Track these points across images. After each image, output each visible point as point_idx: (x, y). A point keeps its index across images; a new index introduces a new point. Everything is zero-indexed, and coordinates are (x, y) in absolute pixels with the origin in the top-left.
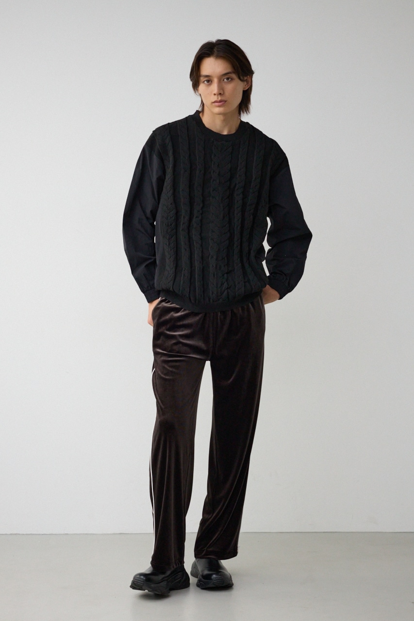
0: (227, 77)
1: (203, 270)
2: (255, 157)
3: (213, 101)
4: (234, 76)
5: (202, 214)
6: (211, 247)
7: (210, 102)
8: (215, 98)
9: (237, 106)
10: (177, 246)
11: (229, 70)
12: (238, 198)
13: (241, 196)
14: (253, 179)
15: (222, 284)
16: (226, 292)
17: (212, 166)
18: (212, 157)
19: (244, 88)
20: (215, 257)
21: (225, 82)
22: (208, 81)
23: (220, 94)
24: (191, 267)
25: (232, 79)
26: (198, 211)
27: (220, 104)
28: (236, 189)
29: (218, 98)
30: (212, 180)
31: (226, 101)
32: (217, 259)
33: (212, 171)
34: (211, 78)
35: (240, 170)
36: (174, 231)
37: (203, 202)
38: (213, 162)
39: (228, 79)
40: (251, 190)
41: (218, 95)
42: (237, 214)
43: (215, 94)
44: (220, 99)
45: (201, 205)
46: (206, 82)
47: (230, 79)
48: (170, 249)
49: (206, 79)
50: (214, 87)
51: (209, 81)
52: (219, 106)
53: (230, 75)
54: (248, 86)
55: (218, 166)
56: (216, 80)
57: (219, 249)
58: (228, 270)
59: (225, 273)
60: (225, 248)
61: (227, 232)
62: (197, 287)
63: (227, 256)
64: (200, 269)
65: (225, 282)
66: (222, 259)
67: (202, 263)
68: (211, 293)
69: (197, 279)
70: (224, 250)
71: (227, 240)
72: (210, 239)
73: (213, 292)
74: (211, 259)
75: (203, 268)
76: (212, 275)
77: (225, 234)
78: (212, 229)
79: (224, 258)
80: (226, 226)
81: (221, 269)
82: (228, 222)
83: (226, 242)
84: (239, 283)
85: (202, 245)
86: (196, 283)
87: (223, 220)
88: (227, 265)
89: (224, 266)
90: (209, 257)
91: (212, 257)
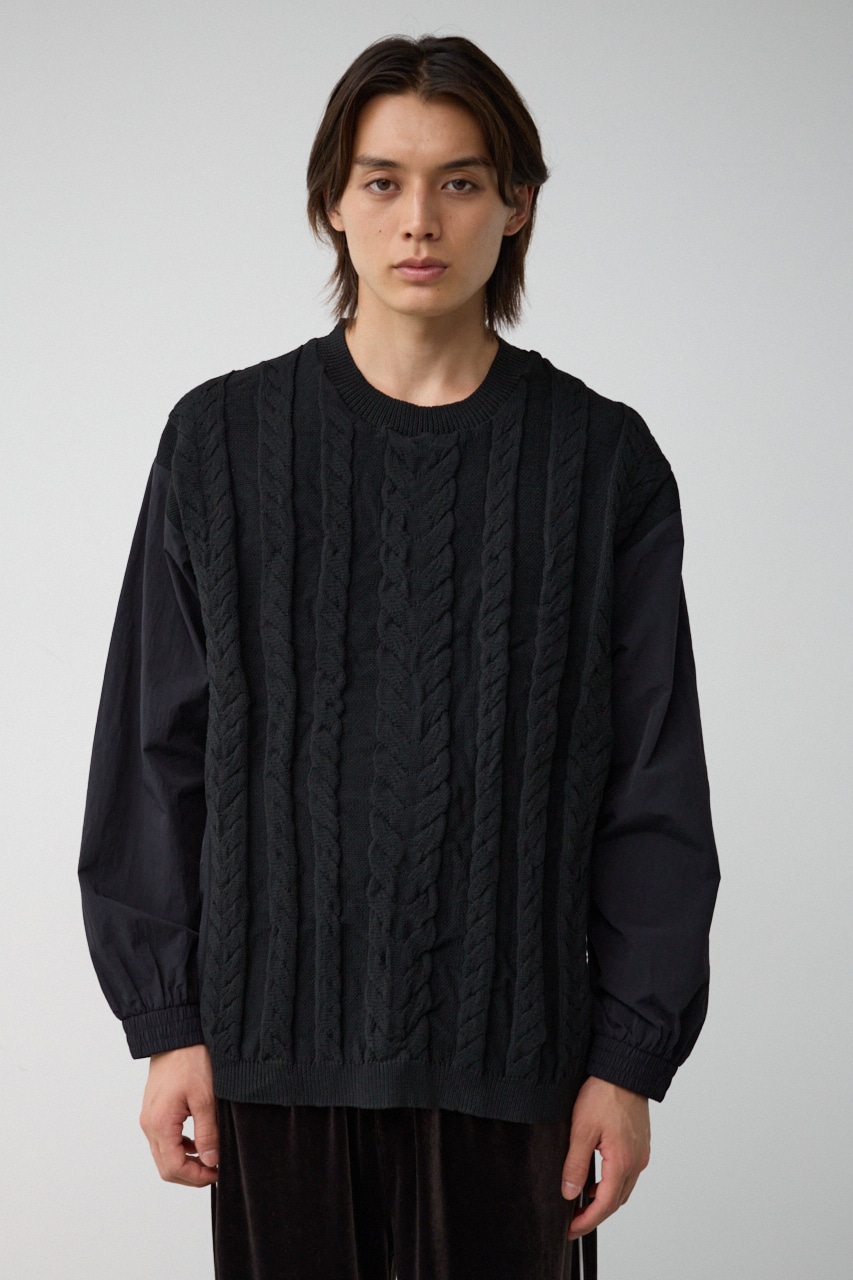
0: (457, 176)
1: (343, 936)
2: (550, 484)
3: (397, 260)
4: (481, 174)
5: (342, 715)
6: (377, 846)
7: (385, 263)
8: (406, 251)
9: (480, 290)
10: (249, 834)
11: (468, 153)
12: (489, 644)
13: (501, 637)
14: (548, 566)
15: (412, 995)
16: (422, 1026)
17: (384, 528)
18: (384, 492)
19: (507, 228)
20: (390, 888)
21: (449, 195)
22: (384, 184)
23: (428, 236)
24: (300, 922)
25: (476, 188)
26: (329, 704)
27: (422, 274)
28: (482, 608)
29: (417, 252)
30: (382, 583)
31: (446, 267)
32: (396, 896)
33: (383, 550)
34: (399, 174)
35: (492, 533)
36: (241, 776)
37: (347, 665)
38: (385, 514)
39: (460, 184)
40: (541, 611)
41: (419, 240)
42: (487, 711)
43: (408, 235)
44: (424, 253)
45: (340, 680)
46: (375, 187)
47: (468, 187)
48: (224, 850)
49: (378, 175)
50: (410, 209)
51: (389, 181)
52: (418, 283)
53: (471, 169)
54: (519, 222)
55: (405, 528)
56: (415, 185)
57: (405, 858)
58: (437, 937)
59: (425, 952)
60: (429, 849)
61: (438, 787)
62: (317, 1001)
63: (436, 882)
64: (331, 932)
65: (421, 988)
66: (418, 895)
67: (341, 910)
68: (367, 1024)
69: (317, 971)
70: (423, 860)
71: (436, 818)
72: (371, 814)
73: (375, 1024)
74: (374, 894)
75: (344, 928)
76: (377, 958)
77: (429, 793)
78: (381, 777)
79: (426, 891)
80: (436, 763)
81: (412, 936)
82: (447, 746)
83: (432, 826)
84: (471, 994)
85: (339, 839)
86: (316, 986)
87: (421, 740)
88: (434, 917)
89: (424, 923)
90: (366, 886)
91: (379, 887)
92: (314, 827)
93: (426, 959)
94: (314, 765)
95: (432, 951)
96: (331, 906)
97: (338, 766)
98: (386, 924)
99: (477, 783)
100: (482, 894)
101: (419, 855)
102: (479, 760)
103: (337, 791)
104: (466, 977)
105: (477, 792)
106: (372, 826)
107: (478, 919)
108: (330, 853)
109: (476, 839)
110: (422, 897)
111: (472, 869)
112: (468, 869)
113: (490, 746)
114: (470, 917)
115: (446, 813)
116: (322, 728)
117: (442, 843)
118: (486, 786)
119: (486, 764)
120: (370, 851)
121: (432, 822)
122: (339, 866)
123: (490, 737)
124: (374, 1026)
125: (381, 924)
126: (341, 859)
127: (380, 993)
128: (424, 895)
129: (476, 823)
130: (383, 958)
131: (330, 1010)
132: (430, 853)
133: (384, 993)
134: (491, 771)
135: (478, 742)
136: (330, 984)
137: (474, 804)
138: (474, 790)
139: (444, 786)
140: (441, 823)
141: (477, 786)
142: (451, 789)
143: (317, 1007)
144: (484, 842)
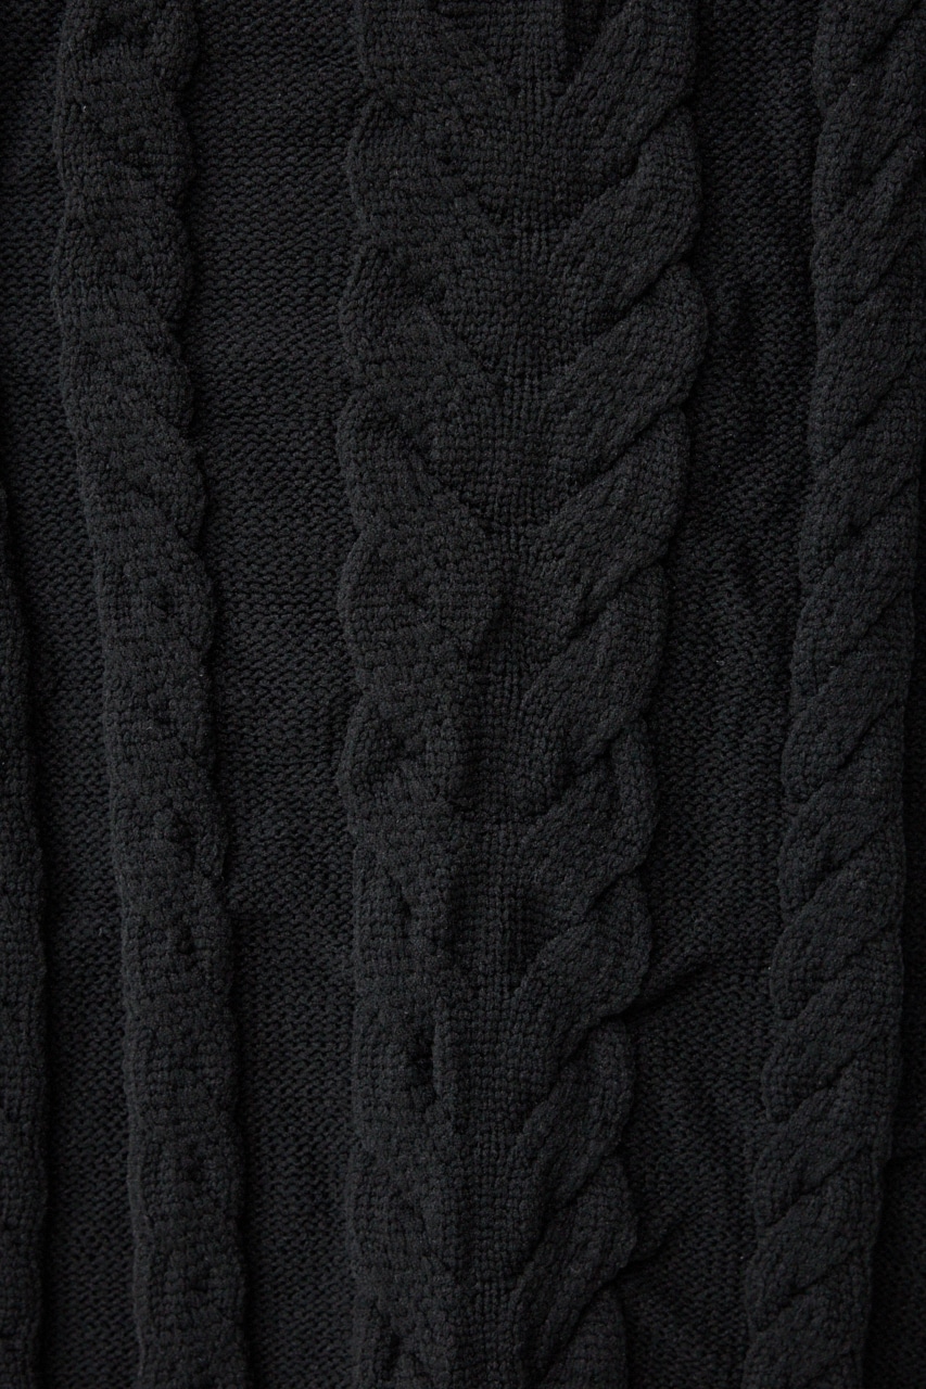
57: (505, 617)
58: (654, 957)
59: (609, 1018)
60: (614, 570)
61: (648, 292)
62: (139, 1247)
63: (646, 714)
64: (186, 946)
65: (589, 1180)
66: (568, 774)
67: (229, 859)
68: (361, 1339)
69: (135, 1122)
70: (586, 620)
71: (641, 434)
72: (346, 419)
73: (397, 1341)
74: (371, 777)
75: (241, 933)
76: (393, 1064)
77: (609, 317)
78: (384, 253)
79: (605, 756)
80: (639, 181)
81: (543, 959)
82: (688, 102)
83: (624, 468)
84: (801, 1189)
85: (203, 540)
86: (133, 1184)
87: (566, 77)
88: (642, 871)
89: (601, 900)
90: (333, 742)
91: (392, 749)
92: (88, 491)
93: (609, 1053)
94: (73, 205)
95: (630, 1017)
96: (184, 836)
97: (188, 201)
98: (429, 909)
99: (817, 267)
100: (849, 759)
101: (570, 600)
102: (829, 161)
103: (185, 326)
104: (778, 1119)
105: (822, 305)
106: (349, 474)
107: (829, 867)
108: (165, 601)
109: (818, 519)
110: (590, 781)
111: (798, 650)
112: (785, 650)
113: (876, 96)
114: (796, 861)
115: (686, 406)
116: (104, 33)
117: (673, 541)
118: (864, 279)
119: (859, 177)
120: (345, 588)
121: (625, 448)
122: (212, 658)
123: (875, 54)
124: (391, 1349)
125: (405, 910)
126: (218, 626)
127: (410, 1209)
128: (594, 779)
129: (816, 444)
130: (420, 1058)
131: (197, 1285)
132: (621, 586)
133: (430, 1209)
134: (883, 210)
135: (822, 78)
136: (194, 1174)
137: (806, 354)
138: (809, 295)
139: (678, 282)
140: (665, 456)
141: (822, 279)
142: (709, 294)
143: (140, 1269)
144: (855, 531)
